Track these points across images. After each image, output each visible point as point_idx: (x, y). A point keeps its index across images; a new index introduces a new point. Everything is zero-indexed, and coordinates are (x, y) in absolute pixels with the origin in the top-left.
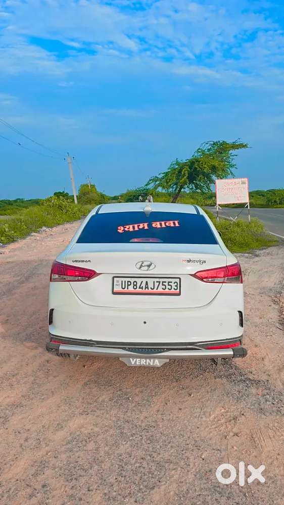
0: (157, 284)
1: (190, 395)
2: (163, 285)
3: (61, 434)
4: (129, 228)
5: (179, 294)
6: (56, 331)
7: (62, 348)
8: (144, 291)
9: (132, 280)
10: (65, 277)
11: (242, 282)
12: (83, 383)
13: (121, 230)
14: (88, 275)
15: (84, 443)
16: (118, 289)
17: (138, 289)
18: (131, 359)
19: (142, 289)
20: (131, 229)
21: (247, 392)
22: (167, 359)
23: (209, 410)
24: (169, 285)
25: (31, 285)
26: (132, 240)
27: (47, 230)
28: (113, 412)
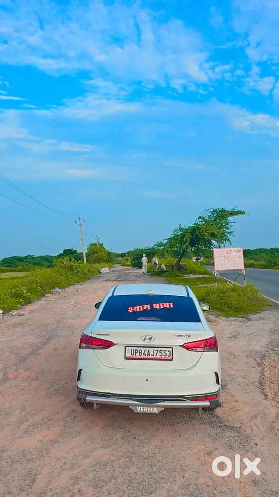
0: (156, 352)
1: (180, 436)
2: (160, 353)
3: (87, 461)
4: (136, 309)
5: (172, 360)
6: (83, 386)
7: (89, 398)
8: (147, 357)
9: (139, 349)
10: (90, 346)
11: (217, 351)
12: (101, 426)
13: (130, 310)
14: (107, 345)
15: (104, 466)
16: (128, 355)
17: (143, 356)
18: (137, 407)
19: (145, 355)
20: (138, 310)
21: (223, 435)
22: (163, 407)
23: (193, 446)
24: (164, 353)
25: (52, 347)
26: (138, 319)
27: (60, 291)
28: (125, 447)
